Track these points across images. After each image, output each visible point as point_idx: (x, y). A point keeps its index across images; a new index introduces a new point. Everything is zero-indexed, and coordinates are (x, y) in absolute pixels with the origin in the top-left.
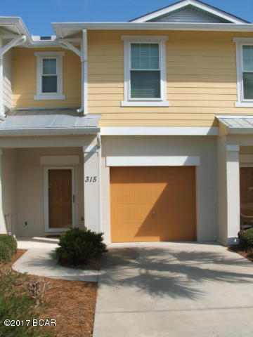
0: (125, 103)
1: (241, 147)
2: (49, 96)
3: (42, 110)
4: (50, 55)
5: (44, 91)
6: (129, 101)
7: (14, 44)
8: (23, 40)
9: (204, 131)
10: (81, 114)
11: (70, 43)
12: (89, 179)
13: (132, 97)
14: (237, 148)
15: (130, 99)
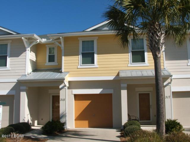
0: (79, 67)
1: (128, 85)
2: (52, 64)
3: (48, 70)
4: (51, 46)
5: (49, 61)
6: (81, 66)
7: (34, 44)
8: (38, 42)
9: (111, 78)
10: (61, 72)
11: (57, 42)
12: (62, 100)
13: (82, 64)
14: (126, 85)
15: (81, 65)
